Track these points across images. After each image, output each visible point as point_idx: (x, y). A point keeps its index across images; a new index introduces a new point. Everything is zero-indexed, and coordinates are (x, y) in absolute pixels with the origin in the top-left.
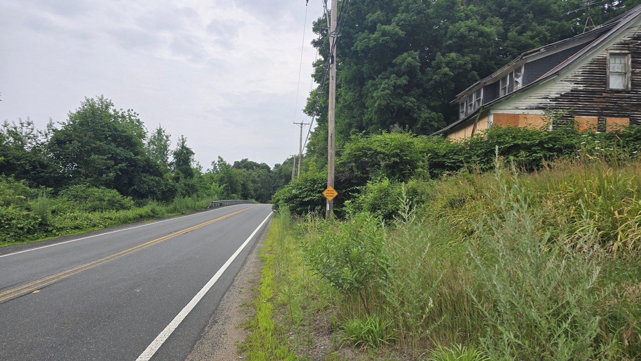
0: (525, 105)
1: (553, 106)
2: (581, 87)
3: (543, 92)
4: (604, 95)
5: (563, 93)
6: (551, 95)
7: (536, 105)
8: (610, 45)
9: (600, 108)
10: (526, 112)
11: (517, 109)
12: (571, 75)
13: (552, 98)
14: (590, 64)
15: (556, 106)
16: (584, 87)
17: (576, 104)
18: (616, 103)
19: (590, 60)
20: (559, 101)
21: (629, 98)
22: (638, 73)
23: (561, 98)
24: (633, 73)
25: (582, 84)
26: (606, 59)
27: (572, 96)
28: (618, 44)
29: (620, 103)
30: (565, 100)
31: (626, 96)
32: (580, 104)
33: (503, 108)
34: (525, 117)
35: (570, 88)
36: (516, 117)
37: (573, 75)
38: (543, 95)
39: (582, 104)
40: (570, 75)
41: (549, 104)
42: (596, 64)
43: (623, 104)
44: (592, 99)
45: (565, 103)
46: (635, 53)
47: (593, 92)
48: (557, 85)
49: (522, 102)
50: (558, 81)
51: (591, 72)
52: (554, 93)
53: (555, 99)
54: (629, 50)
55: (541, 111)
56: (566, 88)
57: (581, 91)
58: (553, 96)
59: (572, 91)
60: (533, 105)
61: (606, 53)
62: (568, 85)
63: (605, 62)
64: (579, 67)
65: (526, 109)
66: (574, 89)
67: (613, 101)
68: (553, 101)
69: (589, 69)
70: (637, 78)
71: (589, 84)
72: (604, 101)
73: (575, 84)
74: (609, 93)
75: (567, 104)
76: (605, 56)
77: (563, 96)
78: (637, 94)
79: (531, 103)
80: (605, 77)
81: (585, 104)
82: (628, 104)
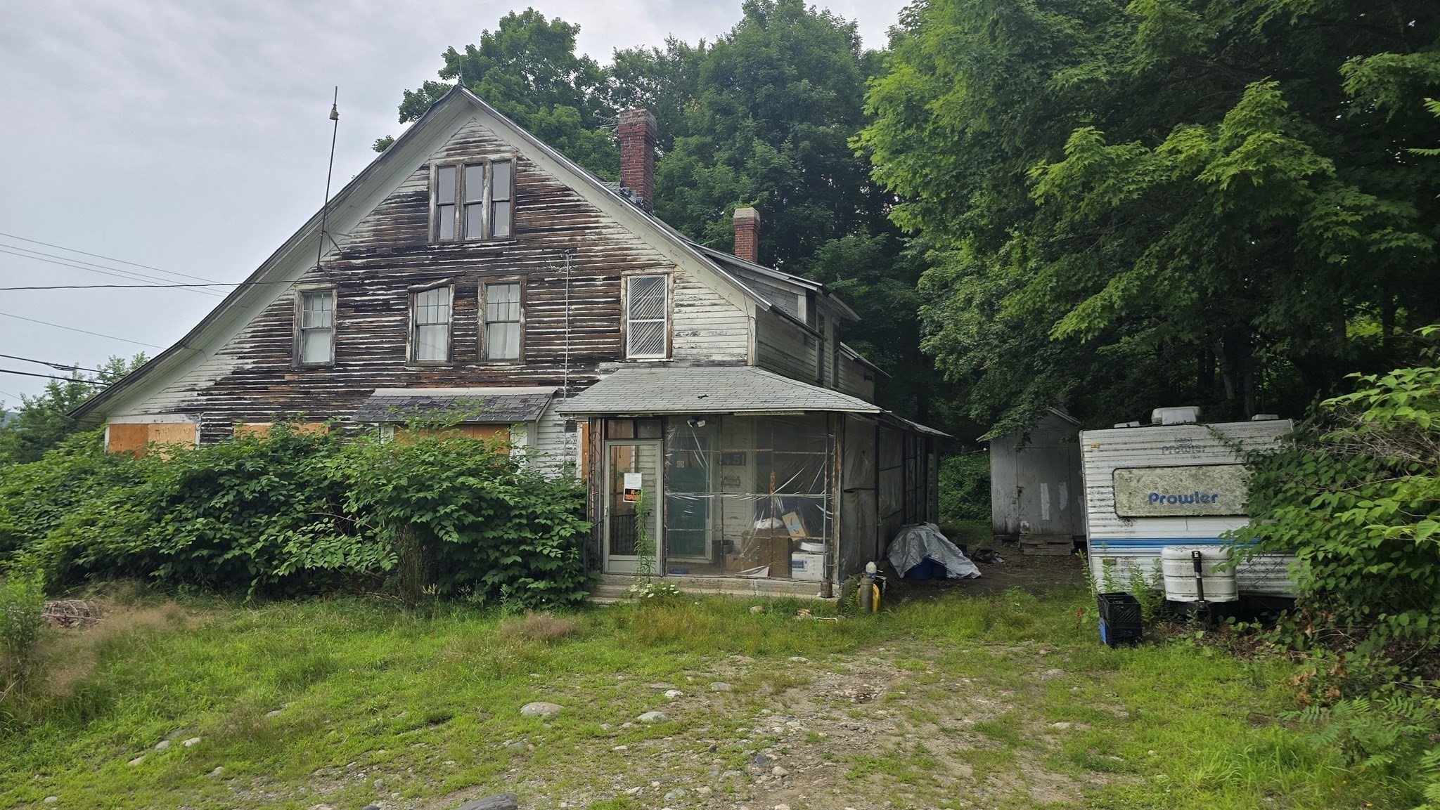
0: (158, 405)
1: (202, 405)
2: (249, 365)
3: (187, 379)
4: (288, 377)
5: (219, 379)
6: (201, 384)
7: (176, 404)
8: (301, 274)
9: (280, 404)
10: (159, 418)
11: (146, 413)
12: (233, 342)
13: (201, 390)
14: (265, 316)
15: (207, 404)
16: (254, 363)
17: (240, 399)
18: (309, 393)
19: (263, 308)
20: (212, 395)
21: (332, 380)
22: (348, 328)
23: (215, 389)
24: (340, 329)
25: (250, 358)
26: (292, 304)
27: (235, 383)
28: (314, 271)
29: (314, 393)
30: (223, 392)
31: (325, 377)
32: (246, 399)
33: (125, 413)
34: (157, 427)
35: (231, 367)
36: (144, 427)
37: (237, 341)
38: (187, 385)
39: (250, 399)
40: (231, 341)
41: (196, 400)
42: (276, 315)
43: (319, 393)
44: (266, 388)
45: (223, 399)
46: (344, 286)
47: (269, 373)
48: (209, 363)
49: (156, 400)
50: (211, 355)
51: (268, 332)
52: (204, 379)
53: (207, 392)
54: (331, 281)
55: (183, 415)
56: (224, 367)
57: (249, 372)
58: (204, 384)
59: (233, 373)
60: (171, 405)
61: (292, 292)
62: (228, 362)
63: (291, 309)
65: (160, 413)
66: (238, 368)
67: (304, 388)
68: (203, 395)
69: (264, 326)
70: (344, 338)
71: (263, 357)
72: (287, 389)
73: (240, 358)
74: (297, 373)
75: (225, 400)
76: (291, 297)
77: (220, 384)
78: (346, 371)
79: (168, 400)
80: (290, 340)
81: (255, 399)
82: (329, 393)
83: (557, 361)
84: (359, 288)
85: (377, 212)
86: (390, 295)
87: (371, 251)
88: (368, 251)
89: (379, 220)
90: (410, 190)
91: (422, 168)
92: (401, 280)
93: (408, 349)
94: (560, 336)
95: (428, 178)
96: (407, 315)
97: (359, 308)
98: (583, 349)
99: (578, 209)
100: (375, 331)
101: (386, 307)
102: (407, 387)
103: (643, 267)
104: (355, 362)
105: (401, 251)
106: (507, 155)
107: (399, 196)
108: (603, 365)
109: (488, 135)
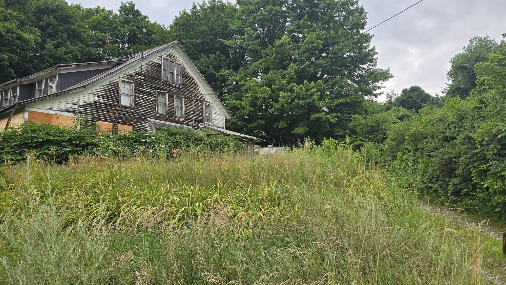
0: (58, 107)
1: (81, 111)
2: (102, 100)
3: (73, 99)
4: (117, 108)
5: (88, 103)
6: (80, 103)
7: (67, 108)
8: (122, 75)
9: (114, 117)
10: (58, 113)
11: (51, 109)
12: (94, 90)
13: (80, 105)
14: (108, 84)
15: (83, 111)
16: (104, 100)
17: (98, 112)
18: (125, 115)
19: (108, 82)
20: (85, 108)
21: (133, 112)
22: (138, 97)
23: (87, 106)
24: (136, 96)
25: (102, 98)
26: (119, 83)
27: (95, 106)
28: (126, 75)
29: (127, 116)
30: (90, 108)
31: (131, 111)
32: (100, 113)
33: (38, 107)
34: (58, 117)
35: (94, 99)
36: (50, 116)
37: (96, 90)
38: (73, 102)
39: (102, 113)
41: (77, 109)
42: (112, 85)
43: (129, 116)
44: (109, 110)
45: (90, 110)
46: (137, 83)
47: (110, 105)
48: (84, 95)
49: (56, 105)
50: (85, 93)
51: (109, 91)
52: (82, 101)
53: (83, 106)
54: (133, 81)
55: (71, 114)
56: (91, 99)
57: (101, 103)
59: (95, 102)
60: (65, 108)
61: (119, 79)
62: (93, 97)
63: (118, 85)
64: (100, 86)
65: (59, 111)
66: (97, 100)
67: (123, 113)
68: (81, 107)
69: (108, 88)
70: (137, 100)
71: (107, 99)
72: (117, 112)
73: (98, 97)
74: (121, 108)
75: (91, 111)
76: (118, 81)
77: (89, 105)
78: (138, 111)
79: (63, 106)
80: (118, 96)
81: (104, 113)
82: (132, 116)
83: (192, 120)
84: (142, 85)
85: (147, 64)
86: (151, 91)
87: (145, 75)
88: (144, 75)
89: (147, 67)
90: (156, 62)
91: (160, 57)
92: (154, 87)
93: (157, 108)
94: (192, 114)
95: (161, 60)
96: (156, 98)
97: (142, 92)
98: (197, 118)
99: (195, 84)
100: (147, 101)
101: (150, 94)
102: (156, 119)
103: (207, 102)
104: (141, 109)
105: (154, 79)
106: (181, 64)
107: (153, 62)
108: (200, 123)
109: (176, 56)
